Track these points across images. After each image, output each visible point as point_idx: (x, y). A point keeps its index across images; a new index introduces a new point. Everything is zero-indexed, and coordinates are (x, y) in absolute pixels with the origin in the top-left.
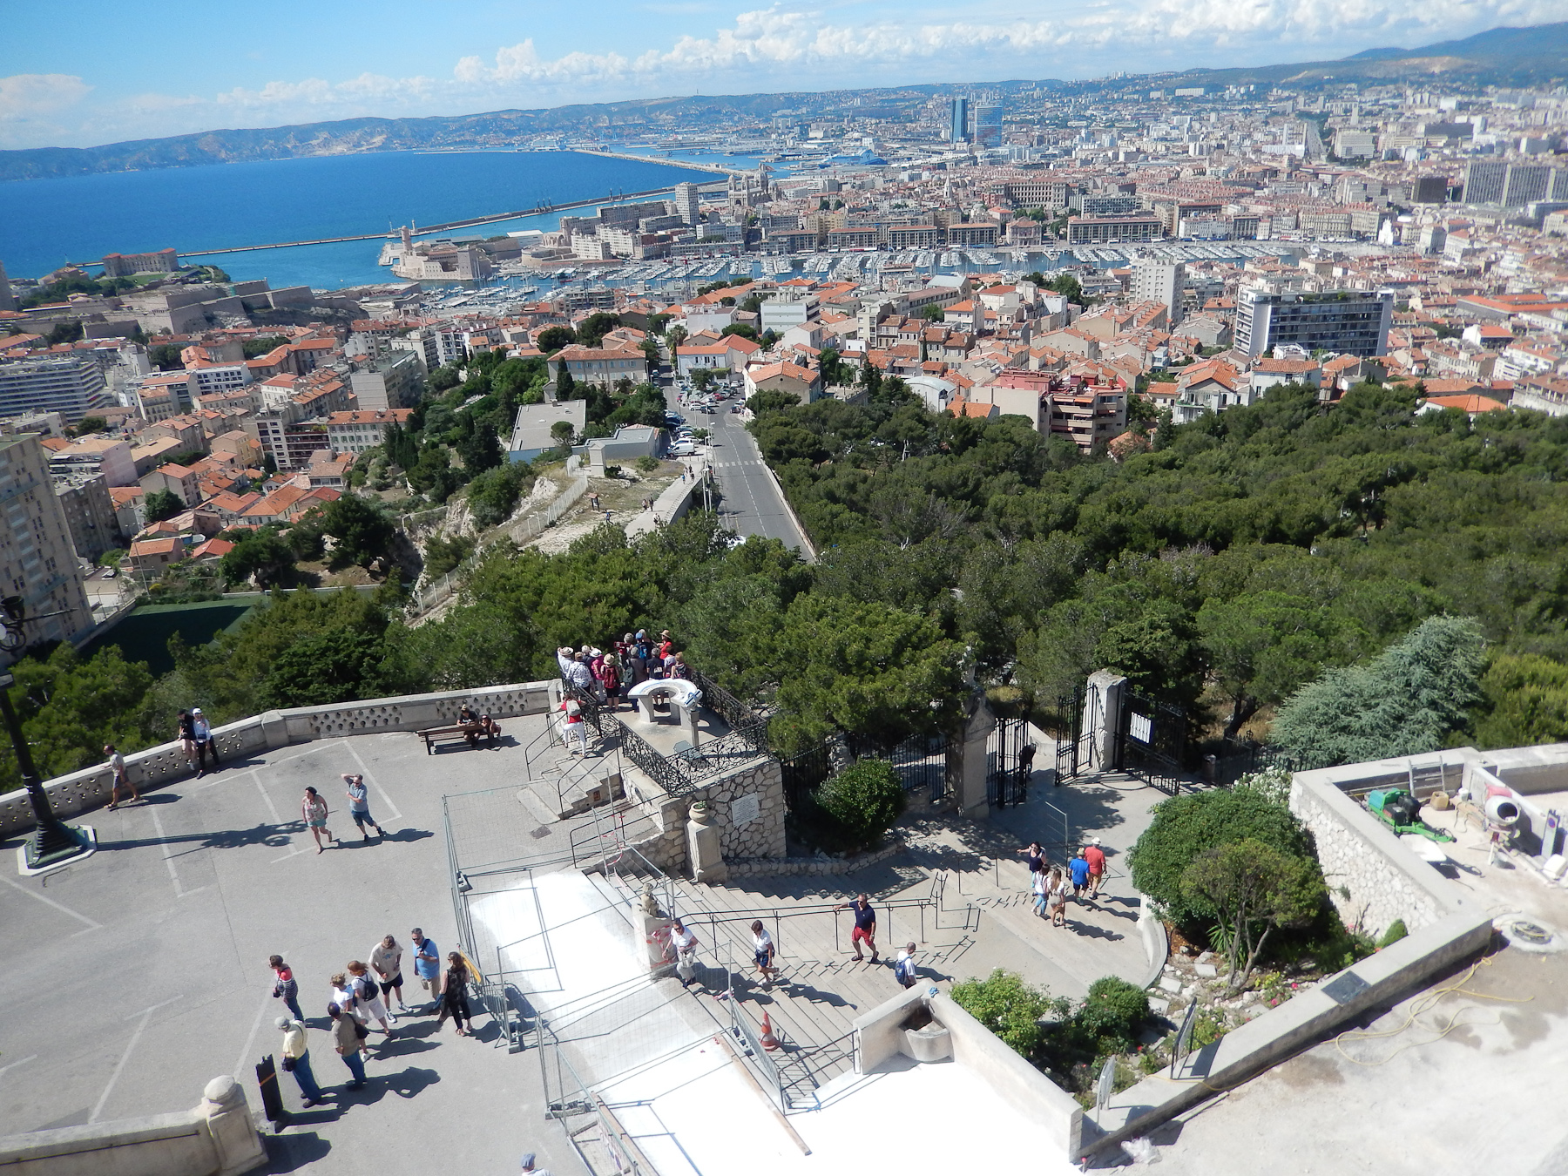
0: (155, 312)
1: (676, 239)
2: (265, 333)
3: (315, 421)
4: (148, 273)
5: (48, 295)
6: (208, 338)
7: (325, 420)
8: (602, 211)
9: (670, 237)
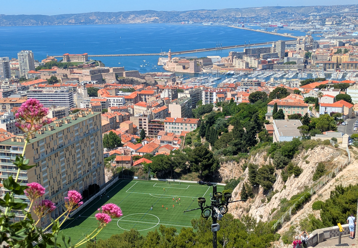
0: (85, 75)
1: (275, 62)
2: (126, 87)
3: (158, 120)
4: (77, 61)
5: (45, 66)
6: (106, 86)
7: (163, 120)
8: (246, 50)
9: (273, 61)
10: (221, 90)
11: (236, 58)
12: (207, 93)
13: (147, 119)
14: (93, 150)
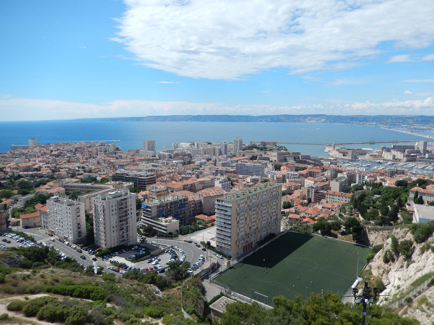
0: (274, 156)
1: (418, 157)
2: (301, 165)
3: (322, 191)
4: (269, 146)
5: (249, 148)
6: (287, 164)
7: (325, 192)
8: (394, 146)
9: (416, 156)
10: (372, 175)
11: (385, 151)
12: (360, 176)
13: (313, 190)
14: (274, 209)
